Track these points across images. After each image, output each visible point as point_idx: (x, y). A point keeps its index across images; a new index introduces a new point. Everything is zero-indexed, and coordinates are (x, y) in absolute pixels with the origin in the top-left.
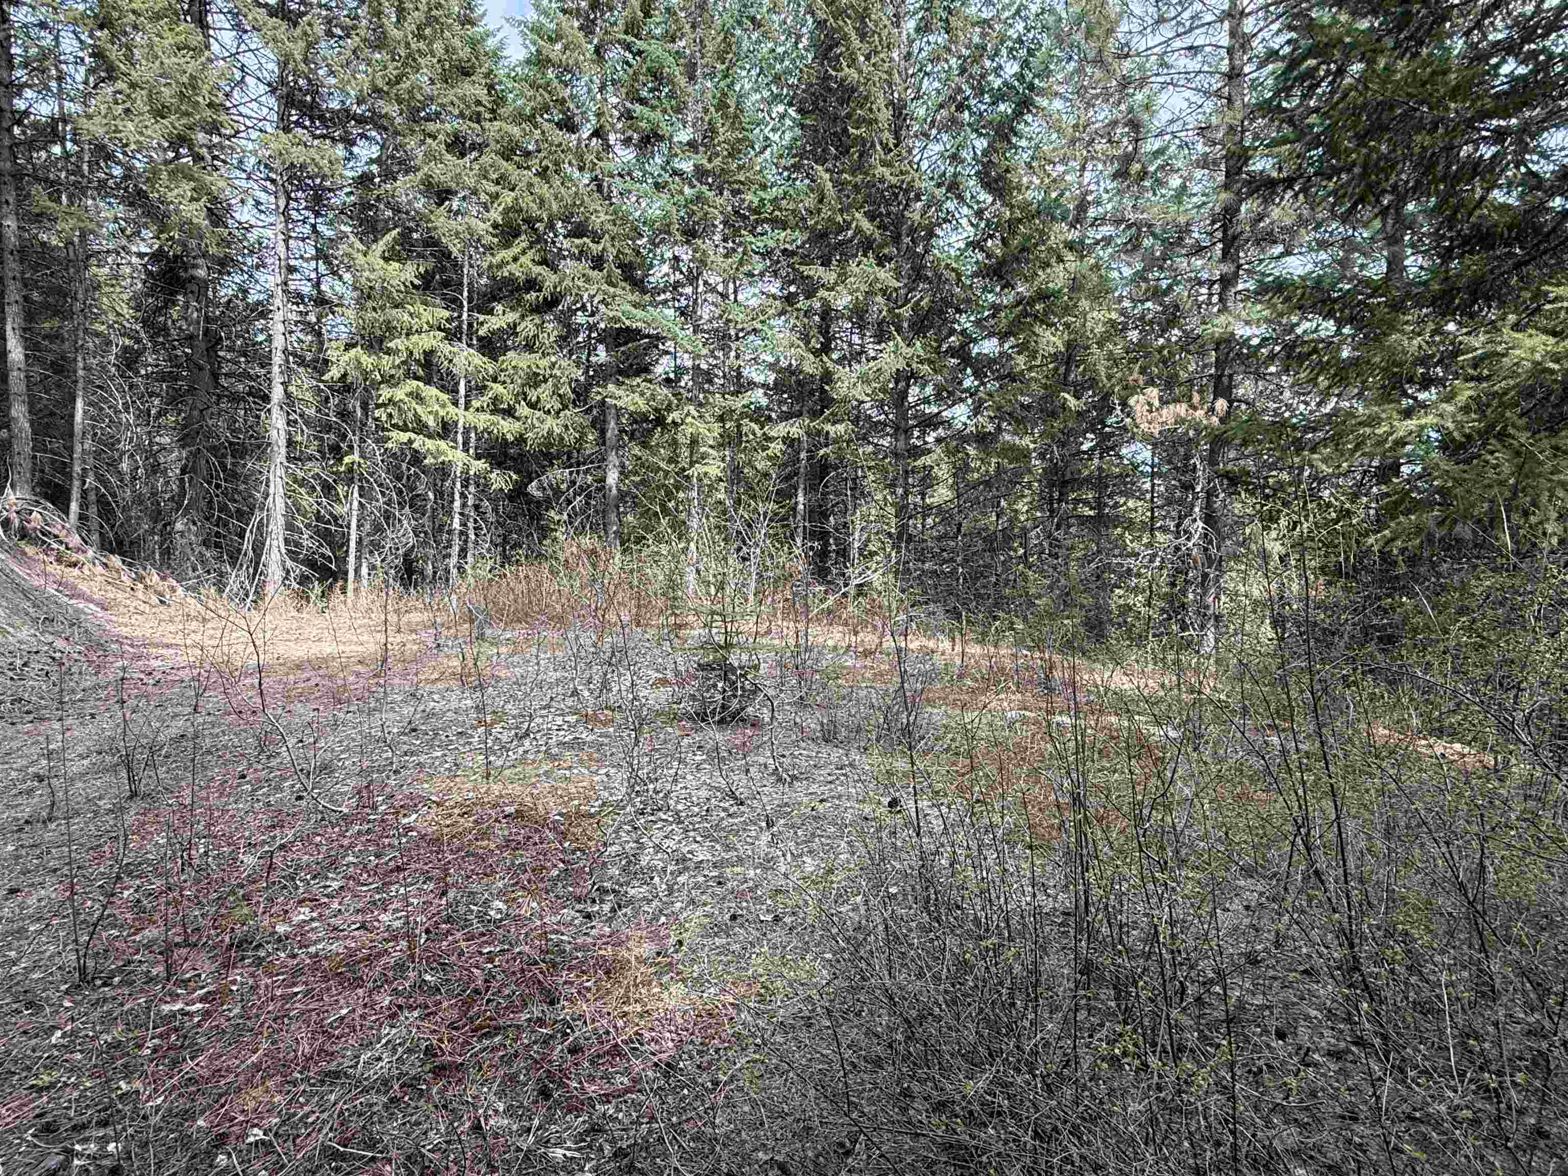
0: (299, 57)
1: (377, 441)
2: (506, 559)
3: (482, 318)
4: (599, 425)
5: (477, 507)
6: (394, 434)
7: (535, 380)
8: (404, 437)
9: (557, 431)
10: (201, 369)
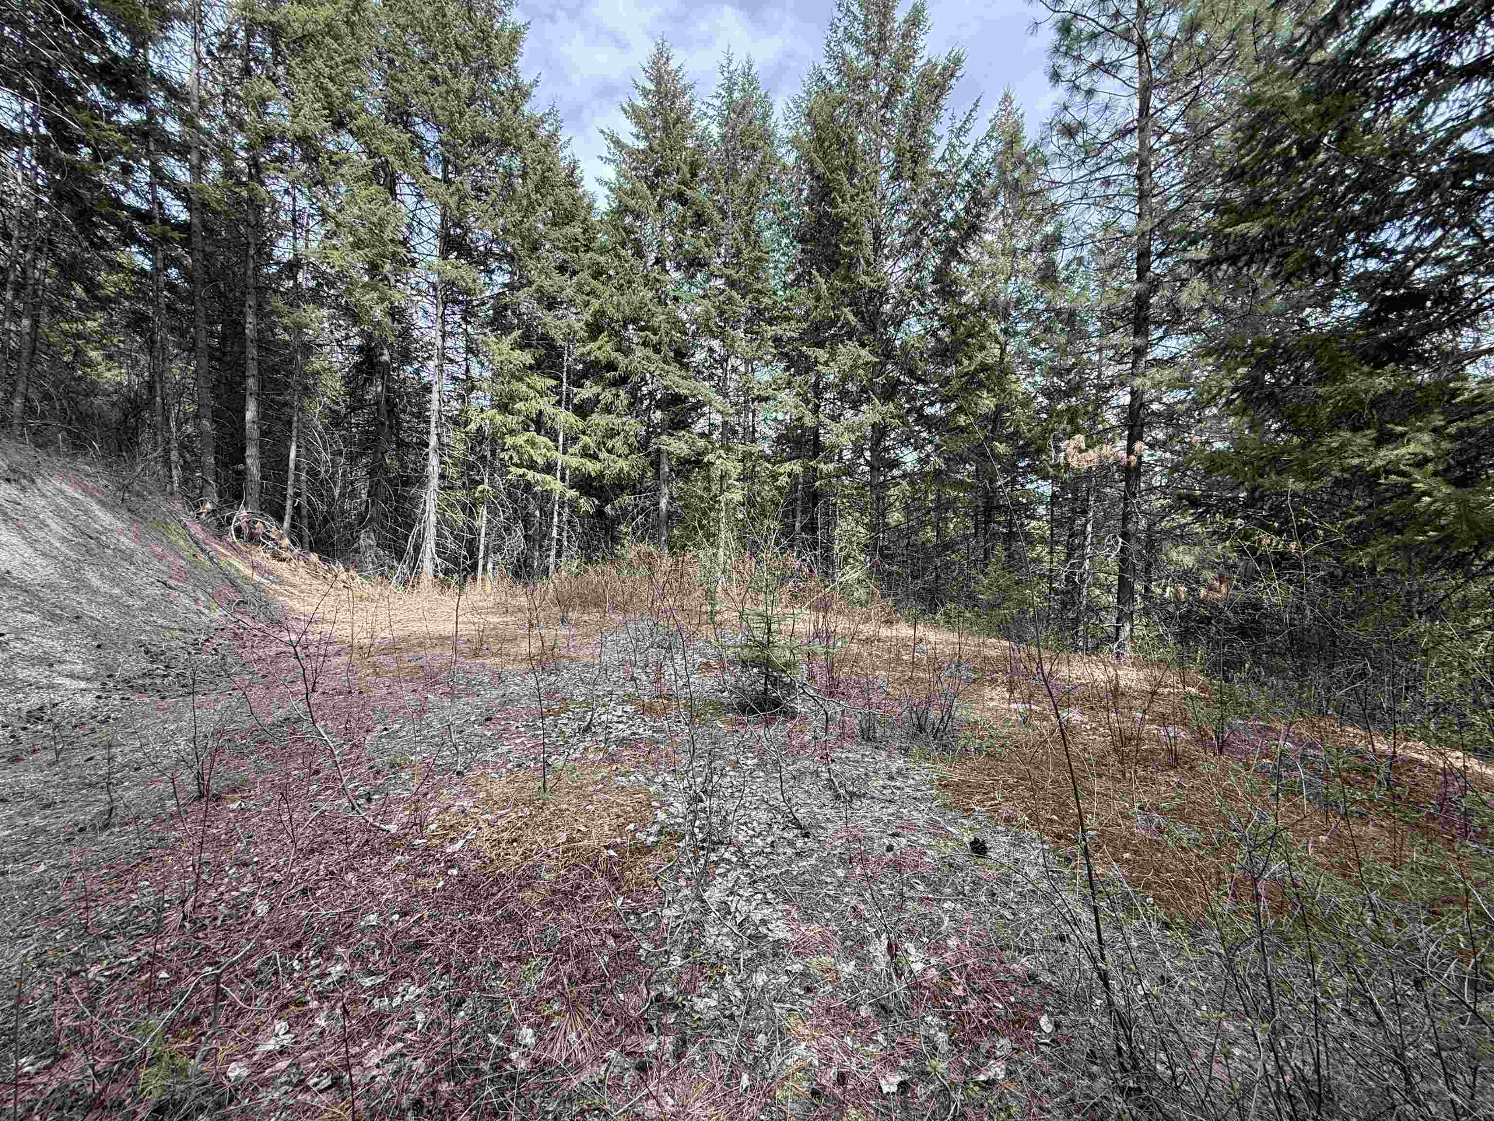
0: (453, 206)
1: (501, 476)
2: (589, 560)
3: (575, 390)
4: (656, 464)
5: (569, 522)
6: (513, 469)
7: (612, 433)
8: (521, 471)
9: (626, 469)
10: (383, 424)
